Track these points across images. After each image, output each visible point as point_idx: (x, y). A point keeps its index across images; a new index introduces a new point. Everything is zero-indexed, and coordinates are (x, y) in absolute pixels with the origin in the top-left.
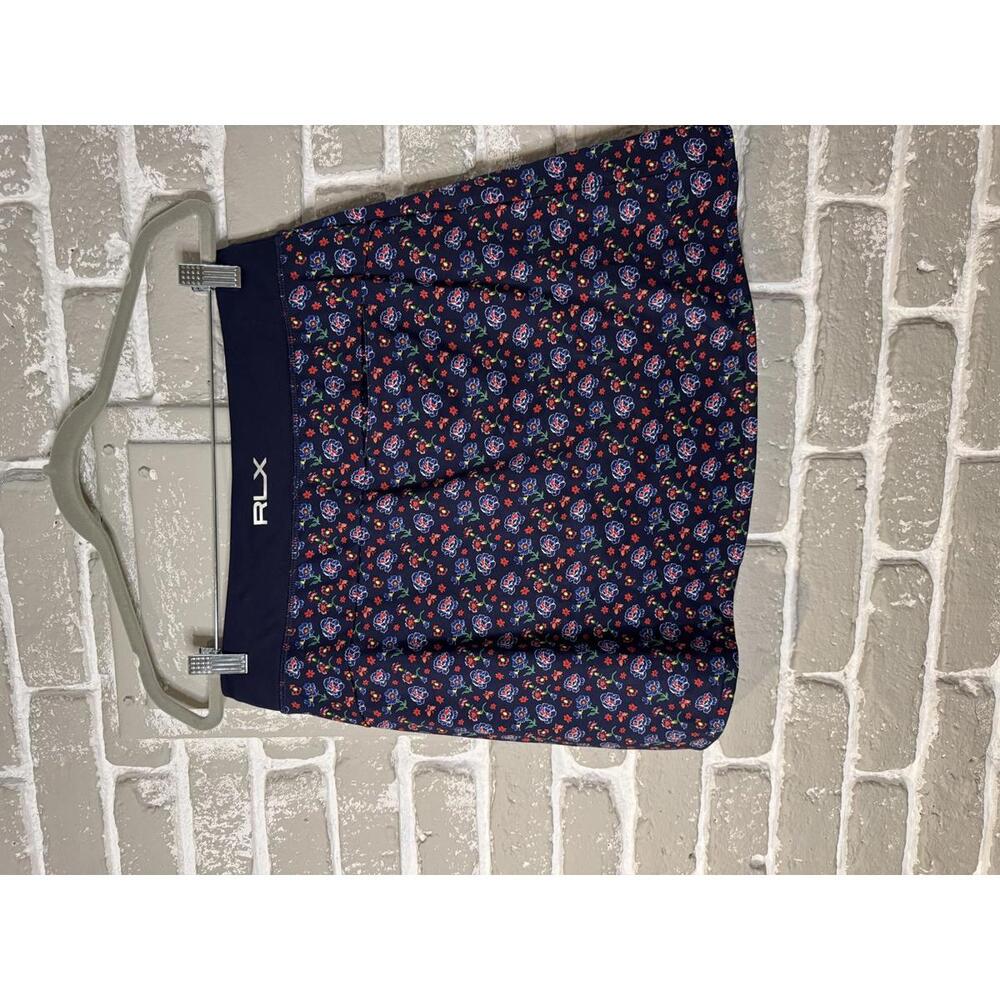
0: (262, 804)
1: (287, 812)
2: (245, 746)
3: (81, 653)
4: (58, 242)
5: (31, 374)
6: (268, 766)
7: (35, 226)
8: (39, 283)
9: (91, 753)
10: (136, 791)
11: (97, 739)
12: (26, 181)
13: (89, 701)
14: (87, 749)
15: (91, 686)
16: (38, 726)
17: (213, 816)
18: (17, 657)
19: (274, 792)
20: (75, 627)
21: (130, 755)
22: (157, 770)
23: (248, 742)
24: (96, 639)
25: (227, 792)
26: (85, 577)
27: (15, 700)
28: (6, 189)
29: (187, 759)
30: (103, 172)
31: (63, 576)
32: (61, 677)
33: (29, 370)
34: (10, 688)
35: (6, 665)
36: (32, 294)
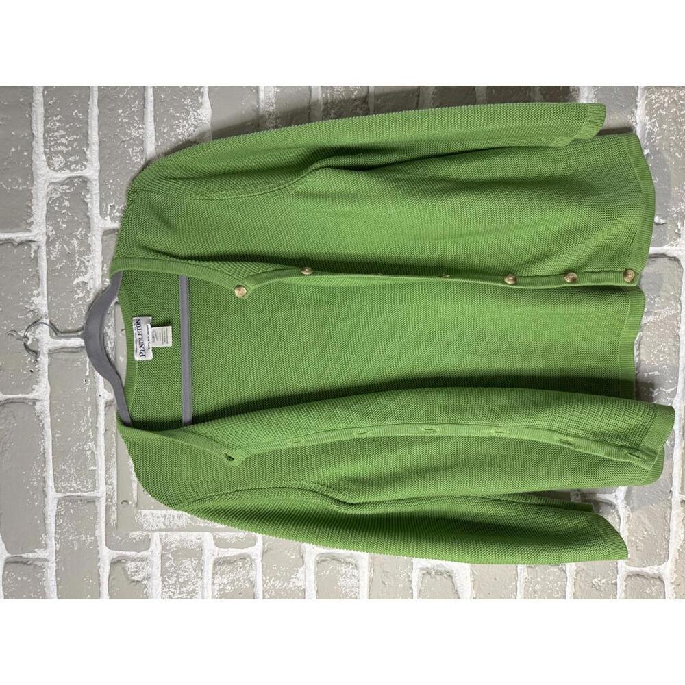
0: (210, 582)
1: (228, 587)
2: (200, 539)
3: (95, 470)
4: (102, 200)
5: (77, 284)
6: (216, 554)
7: (88, 191)
8: (88, 226)
9: (96, 541)
10: (123, 569)
11: (100, 532)
12: (85, 163)
13: (97, 504)
14: (93, 538)
15: (99, 494)
16: (62, 521)
17: (175, 589)
18: (51, 472)
19: (219, 573)
20: (93, 452)
21: (122, 543)
22: (139, 555)
23: (203, 536)
24: (106, 460)
25: (186, 571)
26: (101, 418)
27: (47, 502)
28: (72, 168)
29: (160, 547)
30: (134, 158)
31: (87, 417)
32: (80, 487)
33: (77, 281)
34: (45, 494)
35: (44, 478)
36: (83, 232)
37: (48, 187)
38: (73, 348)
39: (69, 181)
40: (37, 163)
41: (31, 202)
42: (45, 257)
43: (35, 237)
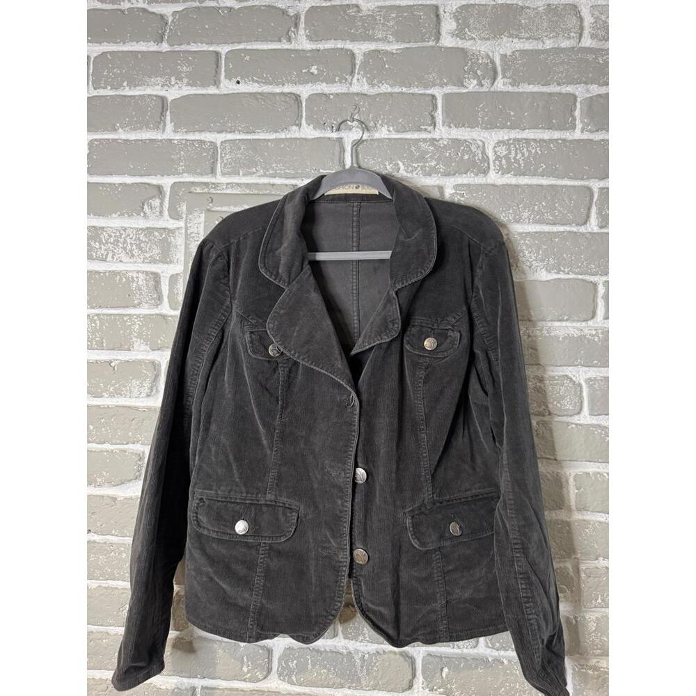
0: (140, 269)
1: (135, 285)
2: (178, 262)
3: (239, 174)
4: (468, 185)
5: (398, 164)
6: (164, 275)
7: (477, 174)
8: (447, 174)
9: (179, 174)
10: (154, 197)
11: (186, 177)
12: (500, 173)
13: (210, 175)
14: (181, 171)
15: (218, 177)
16: (197, 145)
17: (135, 240)
18: (239, 137)
19: (148, 277)
20: (254, 173)
21: (176, 196)
22: (166, 210)
23: (181, 264)
24: (247, 184)
25: (150, 249)
26: (283, 181)
27: (213, 133)
28: (496, 162)
29: (171, 227)
31: (285, 169)
32: (225, 161)
33: (401, 164)
34: (220, 132)
35: (234, 132)
36: (441, 170)
37: (481, 141)
38: (344, 158)
39: (485, 159)
40: (501, 132)
41: (468, 127)
42: (421, 137)
43: (439, 129)
